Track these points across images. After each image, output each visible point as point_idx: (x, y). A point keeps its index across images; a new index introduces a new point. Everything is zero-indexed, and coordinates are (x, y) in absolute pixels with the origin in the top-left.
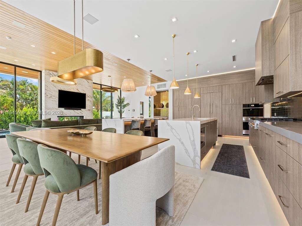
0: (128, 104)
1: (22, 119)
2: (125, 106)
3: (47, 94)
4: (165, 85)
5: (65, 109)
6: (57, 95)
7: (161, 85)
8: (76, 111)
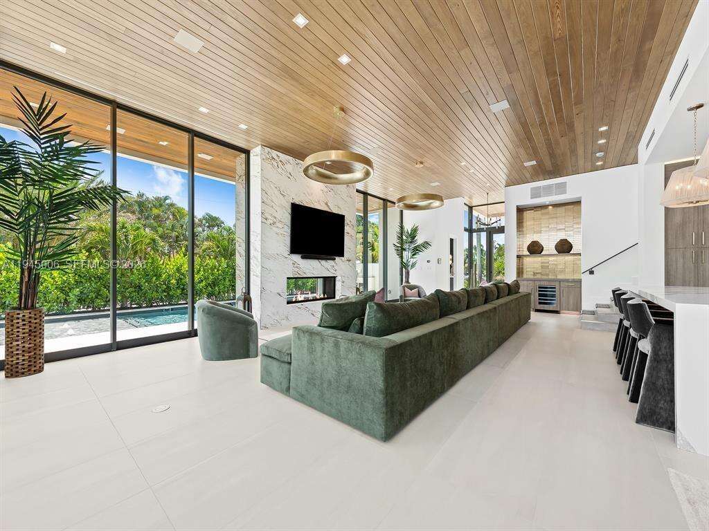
0: (426, 244)
1: (173, 281)
2: (416, 250)
3: (267, 215)
4: (563, 185)
5: (302, 258)
6: (286, 217)
7: (550, 187)
8: (323, 262)
